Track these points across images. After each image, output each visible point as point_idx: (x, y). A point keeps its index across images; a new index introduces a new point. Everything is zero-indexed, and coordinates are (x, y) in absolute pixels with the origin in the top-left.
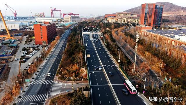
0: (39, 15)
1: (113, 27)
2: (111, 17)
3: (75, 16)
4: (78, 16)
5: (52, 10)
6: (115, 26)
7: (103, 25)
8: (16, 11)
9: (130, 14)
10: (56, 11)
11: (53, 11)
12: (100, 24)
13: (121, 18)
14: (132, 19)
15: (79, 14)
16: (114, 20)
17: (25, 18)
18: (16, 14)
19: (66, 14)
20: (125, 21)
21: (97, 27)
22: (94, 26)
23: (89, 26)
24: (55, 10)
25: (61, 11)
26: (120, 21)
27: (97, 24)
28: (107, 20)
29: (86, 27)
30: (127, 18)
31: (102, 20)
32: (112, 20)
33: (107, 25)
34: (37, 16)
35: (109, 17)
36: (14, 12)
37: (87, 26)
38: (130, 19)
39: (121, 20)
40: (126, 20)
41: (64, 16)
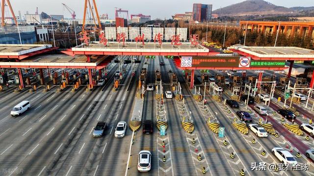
5: (117, 11)
15: (150, 16)
18: (74, 16)
19: (134, 16)
24: (120, 10)
25: (127, 11)
36: (73, 13)
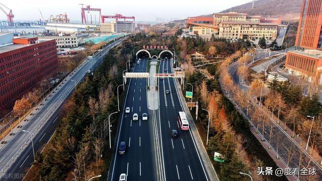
0: (58, 18)
1: (212, 50)
2: (200, 22)
3: (127, 20)
4: (132, 20)
5: (83, 9)
6: (217, 47)
7: (184, 44)
8: (11, 11)
9: (245, 17)
10: (90, 11)
11: (85, 11)
12: (178, 40)
13: (228, 26)
14: (255, 29)
16: (210, 30)
17: (29, 24)
18: (11, 16)
19: (107, 17)
20: (239, 33)
21: (170, 47)
22: (162, 47)
23: (151, 47)
24: (88, 8)
25: (100, 10)
26: (225, 33)
27: (169, 41)
28: (194, 30)
29: (142, 48)
30: (242, 25)
31: (181, 30)
32: (205, 29)
33: (196, 45)
34: (54, 19)
35: (196, 22)
36: (8, 12)
37: (144, 47)
38: (251, 29)
39: (228, 30)
40: (239, 31)
41: (103, 20)
